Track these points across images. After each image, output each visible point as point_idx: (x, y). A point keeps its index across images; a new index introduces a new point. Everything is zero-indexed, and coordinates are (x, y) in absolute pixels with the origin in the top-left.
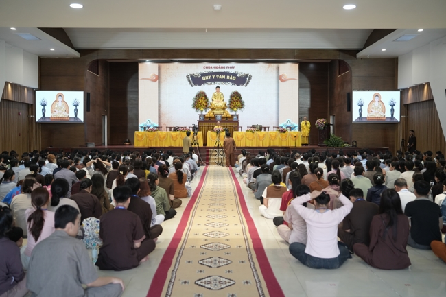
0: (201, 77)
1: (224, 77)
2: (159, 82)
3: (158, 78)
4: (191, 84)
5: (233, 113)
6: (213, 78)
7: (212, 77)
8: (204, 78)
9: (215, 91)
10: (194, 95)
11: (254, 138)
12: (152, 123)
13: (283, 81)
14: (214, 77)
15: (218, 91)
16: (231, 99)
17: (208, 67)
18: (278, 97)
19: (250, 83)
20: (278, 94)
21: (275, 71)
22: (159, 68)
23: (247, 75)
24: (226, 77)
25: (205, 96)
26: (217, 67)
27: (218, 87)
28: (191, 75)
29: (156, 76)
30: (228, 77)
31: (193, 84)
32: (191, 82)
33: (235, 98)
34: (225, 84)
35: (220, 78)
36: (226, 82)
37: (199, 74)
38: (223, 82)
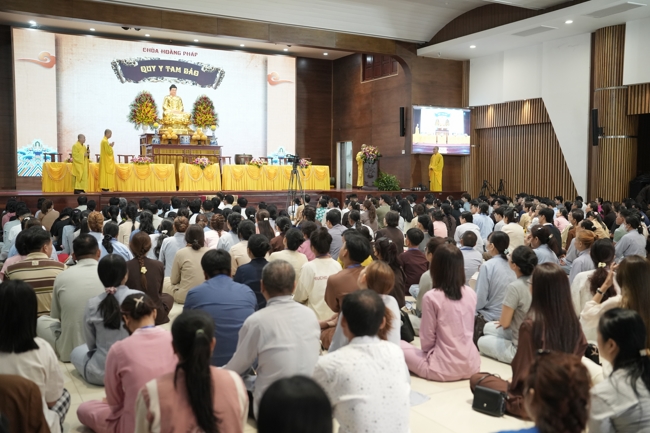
0: (139, 67)
1: (179, 70)
2: (57, 70)
3: (56, 61)
4: (120, 77)
6: (160, 70)
7: (157, 69)
8: (144, 69)
9: (168, 92)
10: (132, 99)
11: (260, 176)
12: (45, 147)
13: (272, 84)
14: (161, 67)
15: (173, 94)
16: (196, 109)
17: (151, 50)
18: (266, 110)
19: (222, 84)
20: (266, 105)
21: (261, 67)
22: (57, 43)
23: (217, 70)
24: (182, 70)
25: (152, 101)
26: (166, 52)
27: (173, 86)
28: (120, 62)
29: (51, 57)
30: (186, 71)
31: (124, 79)
32: (121, 74)
33: (204, 109)
34: (180, 83)
35: (171, 71)
36: (182, 79)
37: (135, 60)
38: (178, 79)
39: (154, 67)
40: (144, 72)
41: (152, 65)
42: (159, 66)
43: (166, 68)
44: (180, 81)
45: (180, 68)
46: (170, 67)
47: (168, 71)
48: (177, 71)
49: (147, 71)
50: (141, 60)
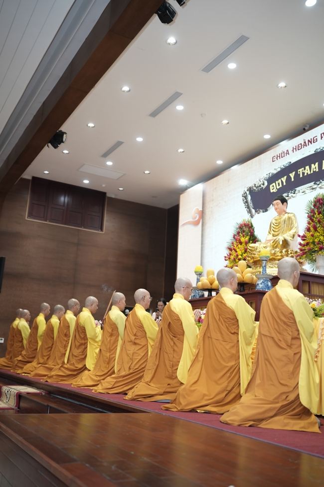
0: (268, 187)
2: (203, 225)
3: (202, 215)
4: (250, 210)
7: (289, 178)
14: (292, 175)
22: (204, 194)
24: (320, 166)
26: (298, 148)
28: (250, 190)
29: (199, 212)
31: (253, 211)
32: (251, 205)
34: (318, 188)
35: (306, 174)
36: (321, 181)
37: (264, 179)
38: (315, 184)
39: (284, 179)
40: (273, 192)
41: (283, 177)
42: (290, 175)
43: (299, 173)
44: (318, 185)
45: (317, 164)
46: (303, 169)
47: (301, 176)
48: (313, 171)
49: (277, 188)
50: (271, 174)
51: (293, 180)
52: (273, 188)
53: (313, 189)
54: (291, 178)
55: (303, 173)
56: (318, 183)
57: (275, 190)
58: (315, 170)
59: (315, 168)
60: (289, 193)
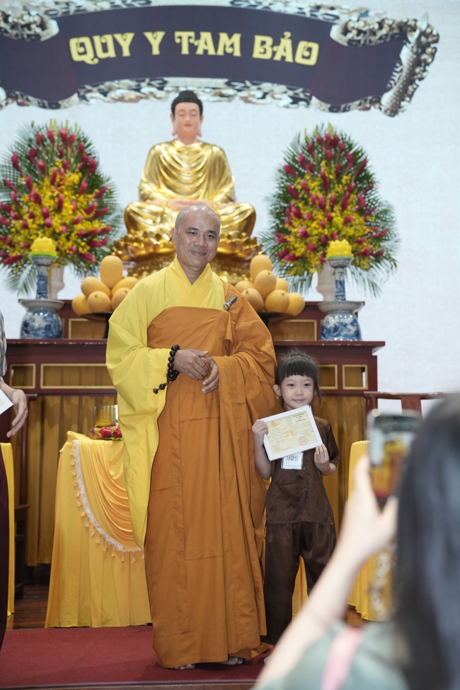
0: (60, 43)
1: (230, 43)
5: (313, 295)
7: (140, 45)
8: (84, 50)
14: (155, 39)
15: (187, 133)
19: (425, 89)
23: (402, 31)
24: (247, 46)
25: (88, 166)
30: (262, 48)
33: (326, 185)
34: (237, 99)
35: (200, 52)
36: (248, 83)
37: (46, 13)
38: (228, 84)
39: (126, 40)
40: (83, 63)
41: (122, 32)
42: (149, 35)
43: (178, 41)
44: (239, 90)
45: (236, 38)
46: (192, 34)
47: (185, 50)
48: (225, 52)
49: (96, 56)
50: (72, 9)
51: (156, 51)
52: (82, 50)
53: (222, 95)
54: (150, 46)
55: (193, 48)
56: (239, 85)
57: (88, 59)
58: (229, 50)
59: (232, 46)
60: (143, 84)
